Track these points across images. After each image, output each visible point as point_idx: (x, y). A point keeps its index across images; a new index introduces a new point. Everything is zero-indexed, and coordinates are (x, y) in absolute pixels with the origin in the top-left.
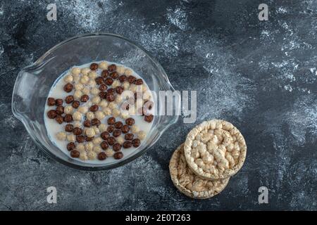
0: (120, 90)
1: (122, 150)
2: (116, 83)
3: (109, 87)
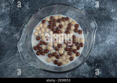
0: (61, 26)
1: (78, 51)
2: (58, 24)
3: (55, 27)
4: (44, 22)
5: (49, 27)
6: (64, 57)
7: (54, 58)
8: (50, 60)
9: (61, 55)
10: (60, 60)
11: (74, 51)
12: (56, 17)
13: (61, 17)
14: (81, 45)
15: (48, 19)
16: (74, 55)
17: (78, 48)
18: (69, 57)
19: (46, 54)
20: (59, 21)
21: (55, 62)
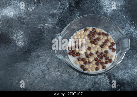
0: (99, 39)
1: (105, 65)
2: (97, 36)
3: (94, 38)
4: (86, 30)
5: (89, 36)
6: (91, 65)
7: (82, 63)
8: (78, 62)
9: (89, 63)
10: (87, 66)
11: (102, 64)
12: (98, 30)
13: (102, 32)
14: (110, 61)
15: (91, 29)
16: (100, 67)
17: (106, 63)
18: (96, 66)
19: (77, 57)
20: (99, 34)
21: (82, 67)
